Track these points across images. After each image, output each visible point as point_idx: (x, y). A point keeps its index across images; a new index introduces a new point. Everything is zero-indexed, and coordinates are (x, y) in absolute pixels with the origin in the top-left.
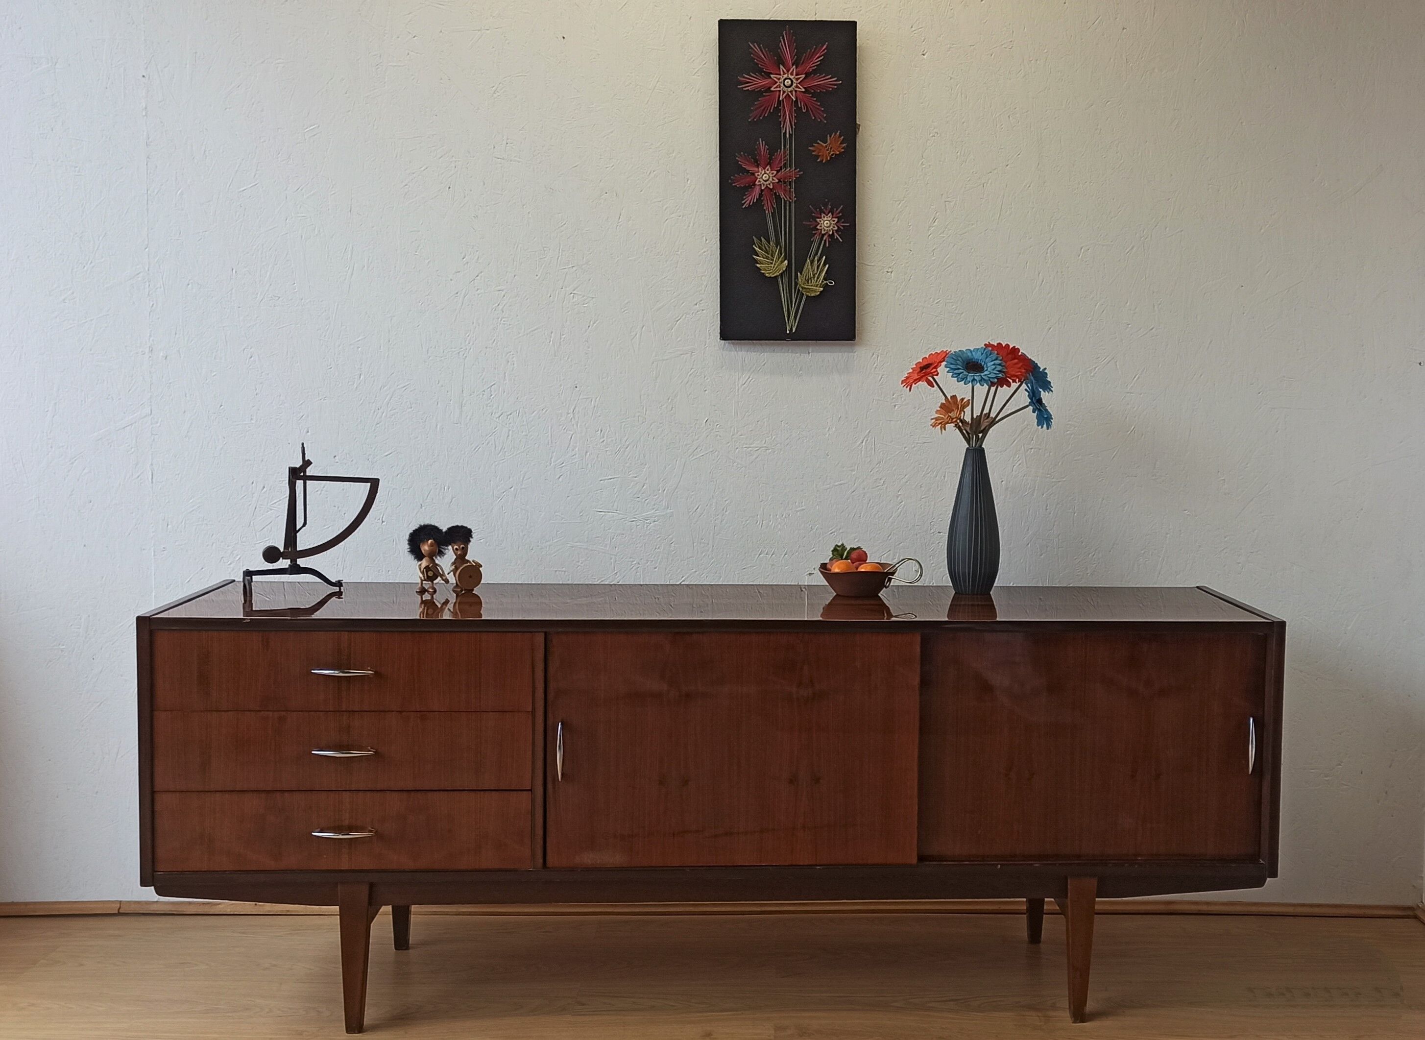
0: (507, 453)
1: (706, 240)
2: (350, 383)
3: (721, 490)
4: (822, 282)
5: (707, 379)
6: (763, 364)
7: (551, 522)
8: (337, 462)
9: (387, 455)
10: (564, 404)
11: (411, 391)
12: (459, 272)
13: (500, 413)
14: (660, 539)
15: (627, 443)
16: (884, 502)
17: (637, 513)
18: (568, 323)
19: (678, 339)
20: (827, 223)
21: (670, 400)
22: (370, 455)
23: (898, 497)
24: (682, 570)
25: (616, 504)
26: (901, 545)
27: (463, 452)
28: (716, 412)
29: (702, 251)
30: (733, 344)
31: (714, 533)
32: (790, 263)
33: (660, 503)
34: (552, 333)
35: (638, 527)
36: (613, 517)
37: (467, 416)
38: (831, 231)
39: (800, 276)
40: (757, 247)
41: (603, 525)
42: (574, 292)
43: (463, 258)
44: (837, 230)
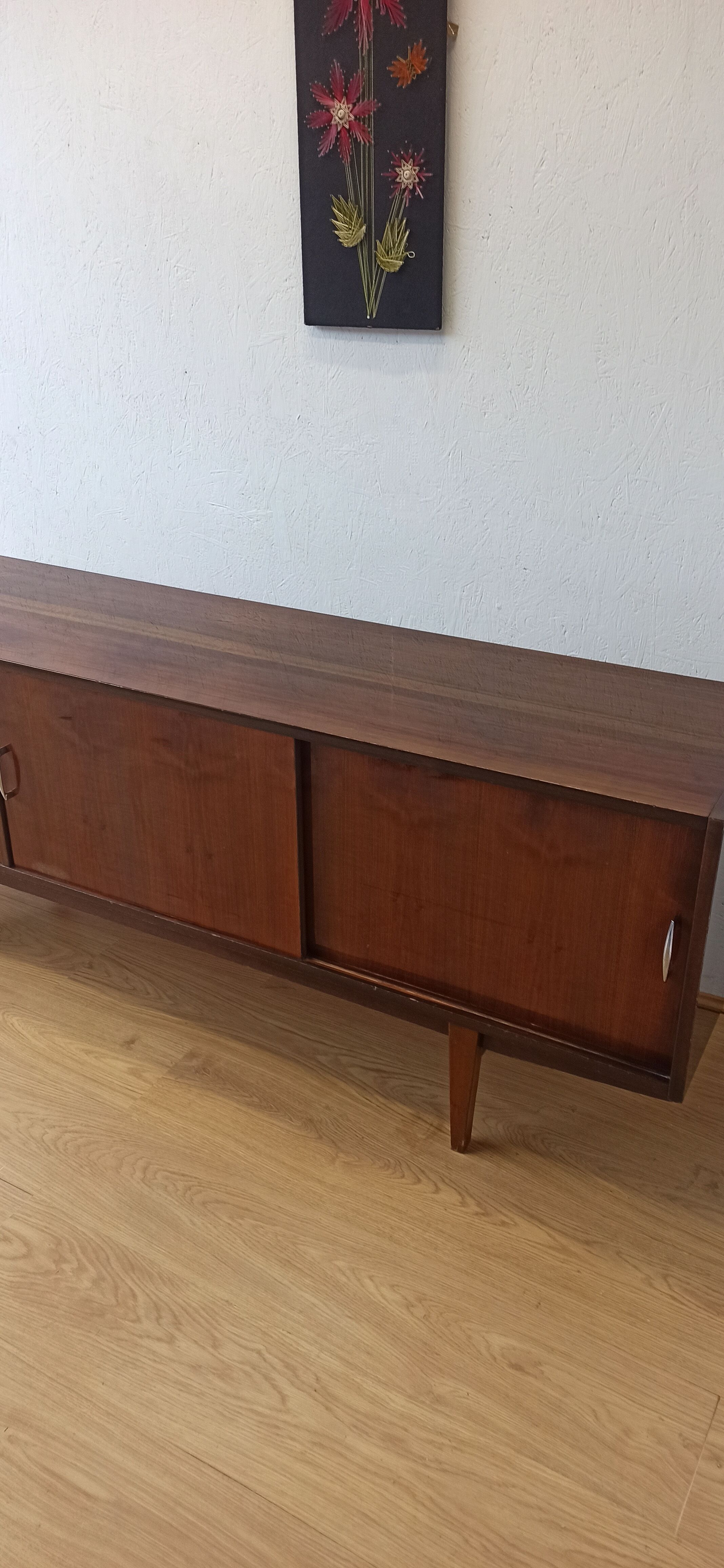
0: (137, 437)
1: (294, 200)
2: (20, 357)
3: (314, 494)
4: (403, 253)
5: (299, 369)
6: (351, 354)
7: (175, 509)
8: (21, 433)
9: (52, 430)
10: (177, 391)
11: (62, 368)
12: (84, 242)
13: (128, 396)
14: (262, 539)
15: (231, 436)
16: (469, 527)
17: (242, 510)
18: (175, 301)
19: (271, 323)
20: (407, 174)
21: (265, 392)
22: (41, 429)
23: (483, 522)
24: (282, 573)
25: (225, 499)
26: (485, 577)
27: (105, 433)
28: (308, 408)
29: (290, 214)
30: (322, 329)
32: (369, 229)
33: (261, 501)
34: (162, 311)
35: (244, 524)
36: (223, 511)
37: (105, 397)
38: (412, 185)
39: (379, 246)
40: (336, 207)
41: (215, 518)
42: (177, 265)
43: (86, 226)
44: (419, 184)
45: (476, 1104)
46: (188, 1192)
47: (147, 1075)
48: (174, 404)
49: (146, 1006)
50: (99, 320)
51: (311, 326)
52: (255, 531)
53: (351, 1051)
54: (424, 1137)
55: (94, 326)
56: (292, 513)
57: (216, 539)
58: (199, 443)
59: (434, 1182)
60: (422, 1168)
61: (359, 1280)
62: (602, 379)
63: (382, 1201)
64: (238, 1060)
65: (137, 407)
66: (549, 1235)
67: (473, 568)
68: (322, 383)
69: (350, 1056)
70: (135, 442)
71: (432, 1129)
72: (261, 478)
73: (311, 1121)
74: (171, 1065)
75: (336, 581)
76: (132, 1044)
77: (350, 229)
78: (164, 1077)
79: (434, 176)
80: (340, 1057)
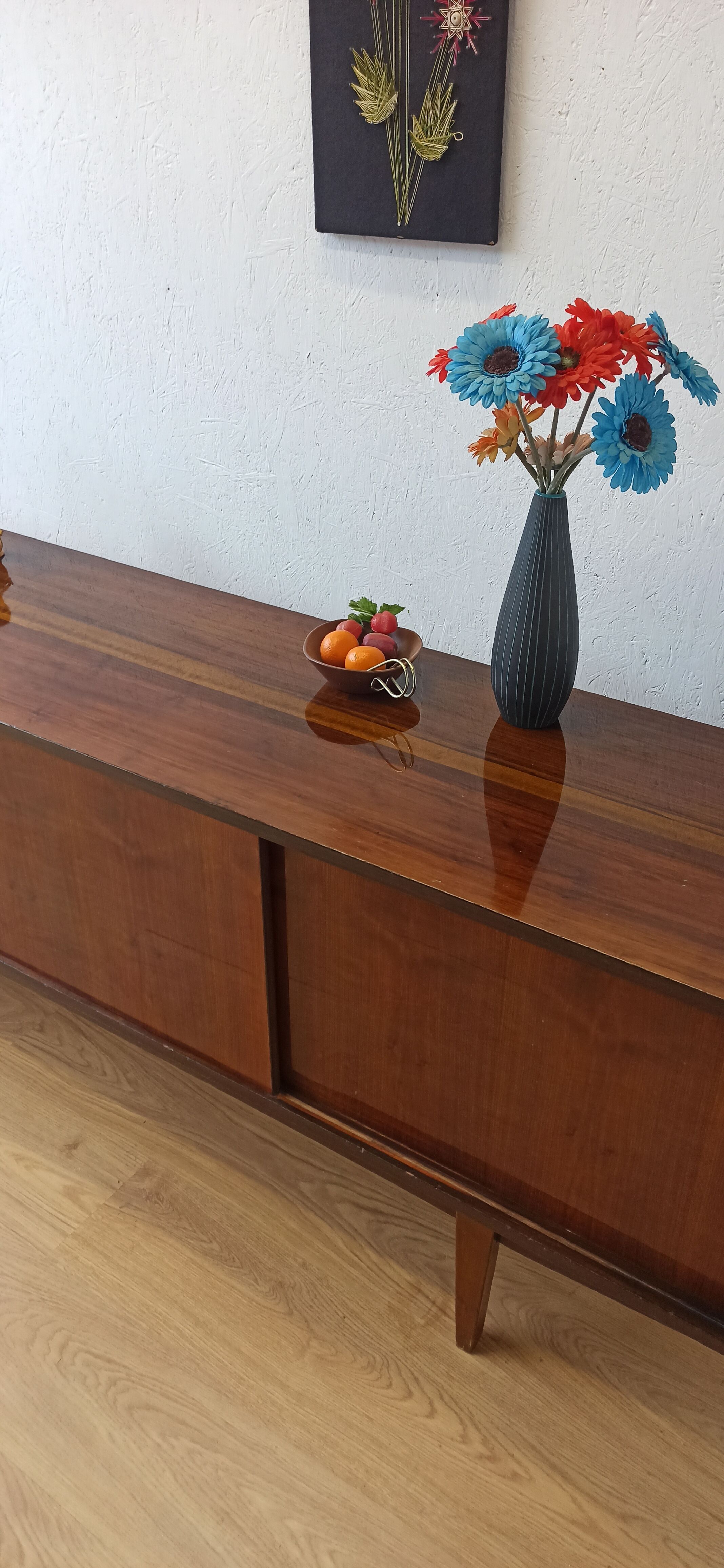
0: (112, 370)
1: (303, 55)
3: (327, 458)
4: (447, 134)
5: (309, 291)
6: (376, 274)
7: (160, 465)
10: (159, 312)
11: (23, 277)
12: (43, 111)
13: (101, 317)
14: (263, 509)
15: (225, 375)
18: (154, 193)
19: (273, 226)
20: (456, 17)
21: (267, 320)
25: (218, 455)
27: (75, 363)
28: (321, 343)
30: (340, 238)
31: (320, 515)
32: (401, 98)
33: (262, 462)
34: (139, 206)
35: (241, 489)
36: (217, 471)
37: (73, 316)
38: (462, 33)
39: (415, 123)
40: (358, 67)
41: (207, 480)
42: (156, 144)
43: (44, 90)
44: (472, 32)
45: (495, 1274)
46: (112, 1388)
47: (85, 1199)
48: (156, 330)
49: (99, 1092)
50: (64, 217)
51: (325, 233)
52: (255, 499)
53: (342, 1177)
54: (422, 1322)
55: (57, 223)
56: (300, 480)
57: (208, 505)
58: (186, 382)
59: (429, 1398)
60: (416, 1374)
61: (315, 1556)
62: (719, 323)
63: (359, 1425)
64: (201, 1183)
65: (112, 331)
66: (574, 1501)
68: (338, 311)
69: (341, 1185)
70: (110, 376)
71: (434, 1309)
72: (263, 432)
73: (281, 1284)
74: (118, 1186)
75: (353, 570)
76: (74, 1149)
77: (377, 98)
78: (107, 1203)
79: (493, 19)
80: (329, 1187)
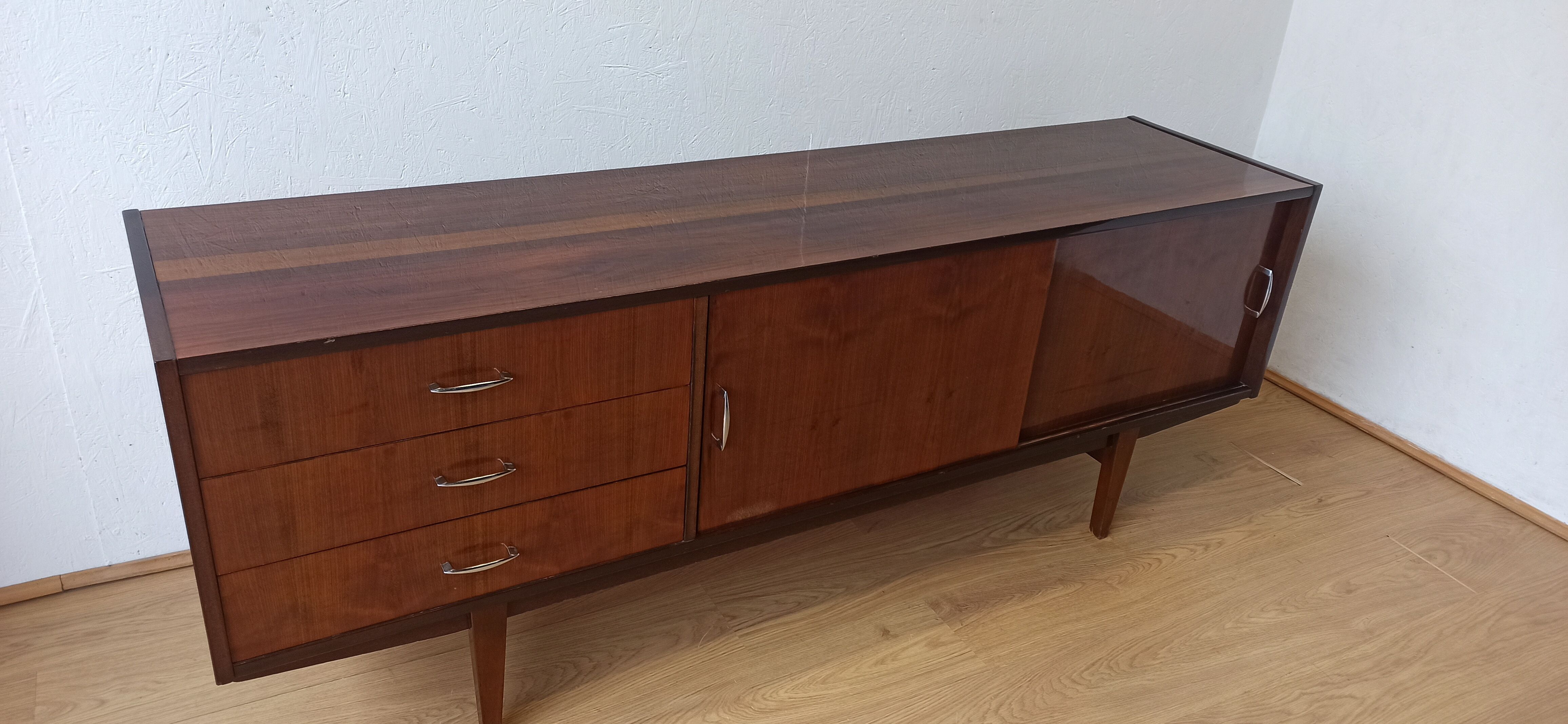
3: (736, 34)
14: (673, 94)
16: (889, 40)
25: (626, 57)
26: (900, 84)
33: (673, 52)
35: (650, 82)
36: (624, 72)
41: (612, 82)
57: (611, 107)
59: (1162, 554)
60: (1144, 553)
63: (1172, 583)
67: (890, 78)
72: (675, 25)
76: (889, 632)
80: (992, 536)
